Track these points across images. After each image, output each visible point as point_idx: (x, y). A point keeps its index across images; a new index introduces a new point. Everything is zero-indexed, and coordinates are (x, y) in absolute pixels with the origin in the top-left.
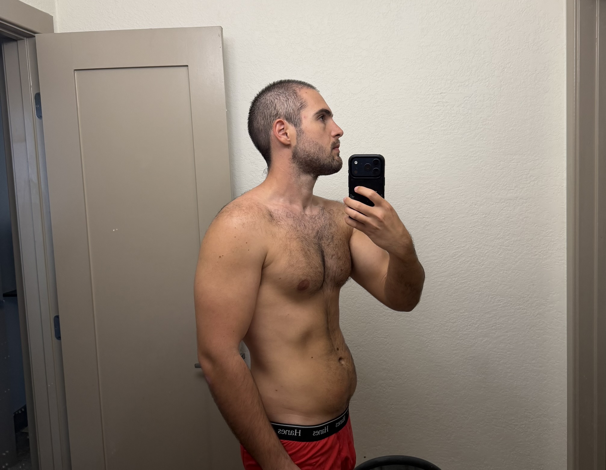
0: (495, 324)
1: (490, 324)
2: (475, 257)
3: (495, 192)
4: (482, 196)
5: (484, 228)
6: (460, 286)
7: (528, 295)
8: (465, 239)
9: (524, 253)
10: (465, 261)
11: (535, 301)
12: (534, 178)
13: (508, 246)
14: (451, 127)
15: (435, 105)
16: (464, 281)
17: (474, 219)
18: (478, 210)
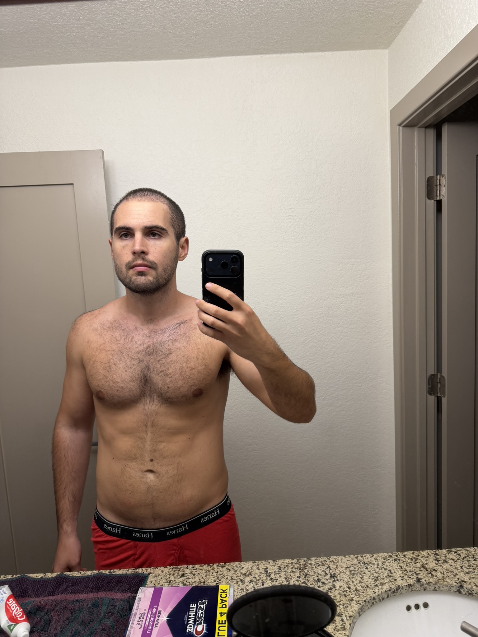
0: (337, 396)
1: (333, 396)
2: (321, 342)
3: (335, 290)
4: (326, 292)
5: (328, 319)
6: (310, 366)
7: (363, 372)
8: (313, 328)
9: (359, 338)
10: (313, 346)
11: (369, 376)
12: (367, 277)
13: (347, 333)
14: (300, 236)
15: (286, 218)
16: (312, 362)
17: (319, 312)
18: (323, 304)
